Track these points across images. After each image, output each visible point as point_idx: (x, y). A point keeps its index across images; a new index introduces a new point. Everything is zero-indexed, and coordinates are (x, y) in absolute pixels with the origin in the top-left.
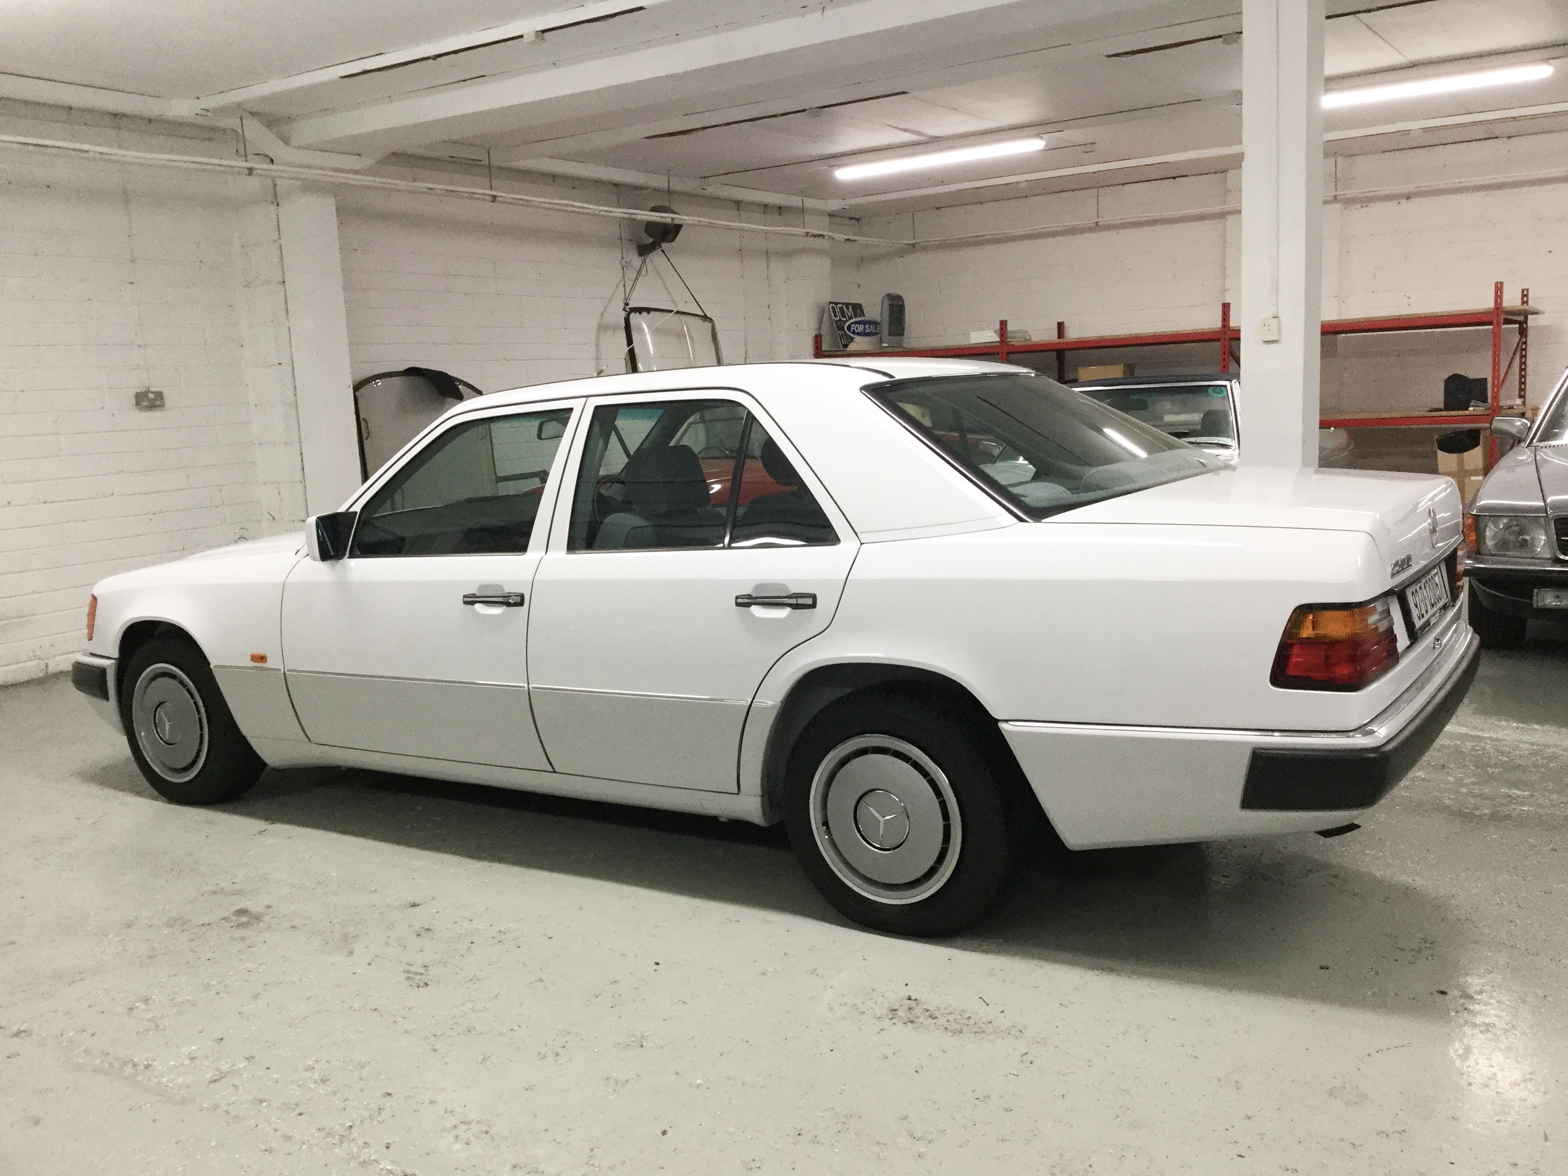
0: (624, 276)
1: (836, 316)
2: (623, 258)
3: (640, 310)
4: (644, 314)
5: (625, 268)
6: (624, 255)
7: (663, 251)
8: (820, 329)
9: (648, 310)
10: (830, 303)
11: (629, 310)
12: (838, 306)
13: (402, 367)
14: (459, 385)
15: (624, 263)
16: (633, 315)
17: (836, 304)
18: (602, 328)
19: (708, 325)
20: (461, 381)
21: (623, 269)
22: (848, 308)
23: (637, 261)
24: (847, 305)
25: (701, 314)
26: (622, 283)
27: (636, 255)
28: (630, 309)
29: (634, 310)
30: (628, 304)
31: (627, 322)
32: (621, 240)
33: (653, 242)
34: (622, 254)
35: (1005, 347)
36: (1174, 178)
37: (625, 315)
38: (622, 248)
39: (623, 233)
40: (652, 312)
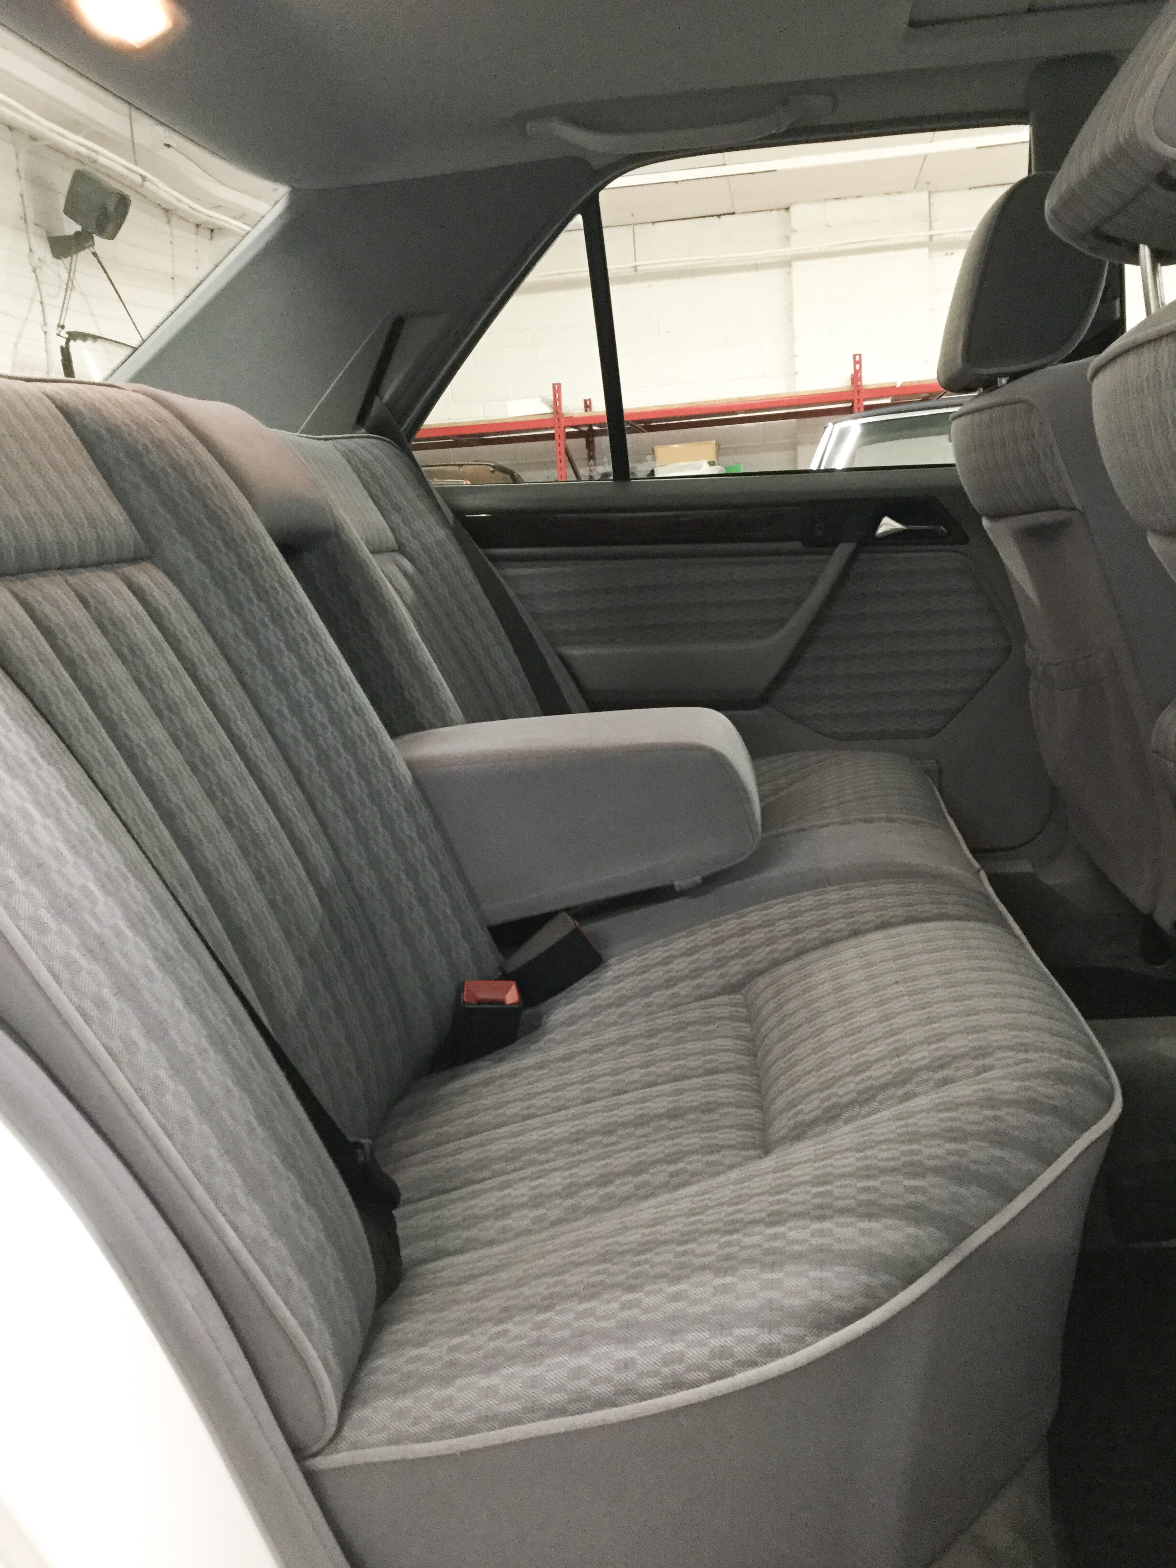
0: (39, 287)
2: (31, 251)
3: (84, 336)
4: (89, 342)
5: (38, 271)
6: (34, 248)
9: (95, 338)
11: (66, 335)
15: (35, 260)
16: (72, 343)
21: (34, 271)
23: (54, 263)
26: (38, 298)
27: (49, 253)
28: (69, 333)
29: (73, 336)
30: (63, 327)
31: (66, 354)
32: (25, 220)
33: (79, 228)
34: (29, 244)
35: (562, 420)
36: (719, 216)
37: (63, 342)
38: (28, 238)
39: (28, 210)
40: (99, 343)
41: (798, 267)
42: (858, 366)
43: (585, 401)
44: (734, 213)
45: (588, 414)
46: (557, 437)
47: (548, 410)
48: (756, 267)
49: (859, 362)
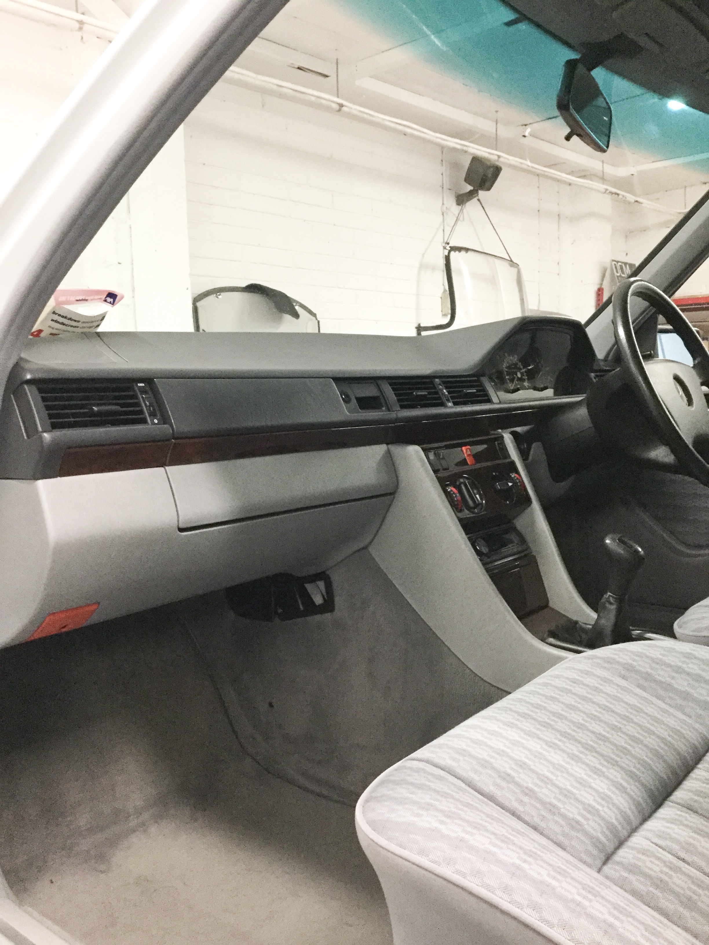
0: (444, 221)
1: (617, 272)
2: (443, 204)
3: (459, 249)
4: (463, 253)
5: (445, 214)
6: (445, 202)
7: (479, 200)
8: (601, 284)
9: (467, 250)
10: (613, 261)
11: (449, 249)
12: (619, 264)
13: (244, 284)
14: (296, 306)
15: (444, 209)
16: (452, 253)
17: (618, 262)
18: (423, 267)
19: (515, 270)
20: (297, 302)
21: (443, 215)
22: (626, 267)
23: (455, 209)
24: (626, 264)
25: (509, 259)
26: (442, 228)
27: (454, 204)
28: (450, 247)
29: (454, 249)
30: (448, 244)
31: (447, 259)
32: (443, 188)
33: (472, 188)
34: (443, 201)
37: (446, 253)
38: (443, 195)
39: (444, 182)
40: (470, 253)
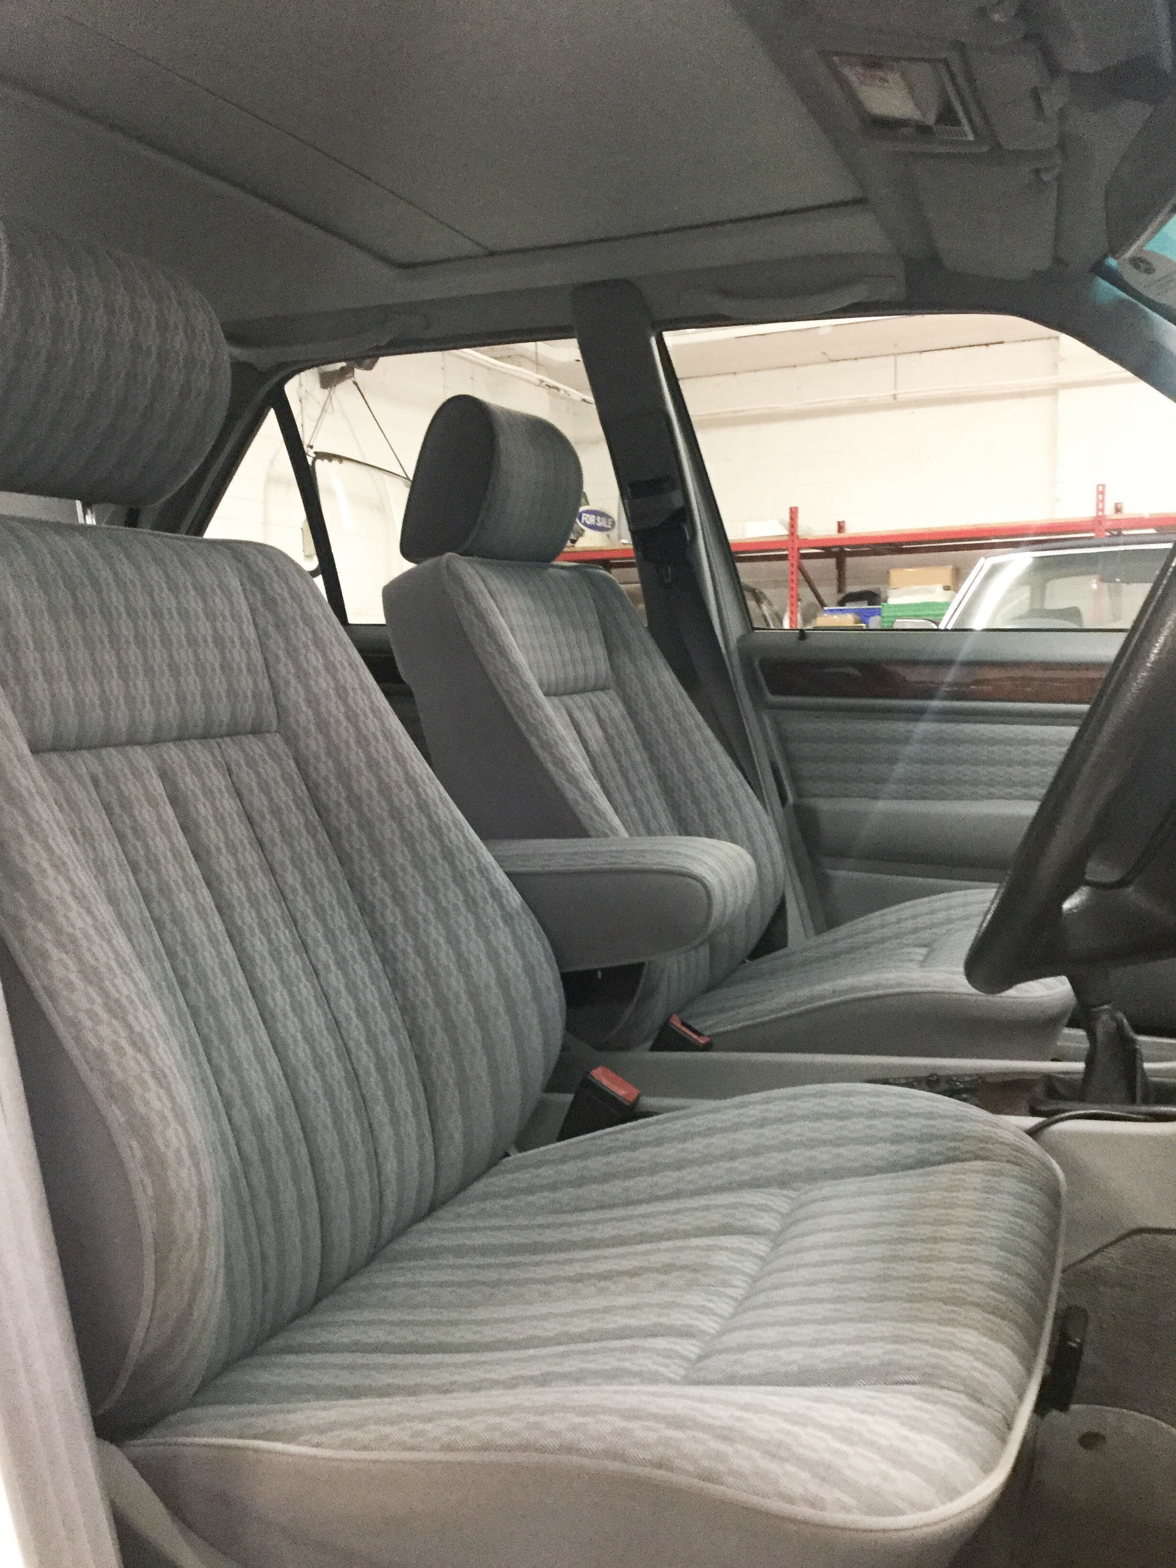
0: (302, 412)
2: (301, 385)
3: (330, 457)
4: (335, 462)
5: (306, 399)
6: (302, 382)
7: (355, 383)
9: (341, 458)
11: (314, 455)
15: (303, 393)
16: (319, 462)
18: (272, 480)
21: (300, 400)
23: (321, 391)
25: (402, 473)
27: (318, 386)
28: (316, 453)
29: (322, 455)
30: (313, 448)
33: (346, 366)
35: (797, 542)
36: (987, 345)
40: (345, 463)
41: (1063, 393)
42: (1101, 497)
43: (839, 523)
44: (1002, 343)
45: (842, 535)
46: (790, 558)
47: (784, 531)
48: (1022, 395)
49: (1103, 493)
